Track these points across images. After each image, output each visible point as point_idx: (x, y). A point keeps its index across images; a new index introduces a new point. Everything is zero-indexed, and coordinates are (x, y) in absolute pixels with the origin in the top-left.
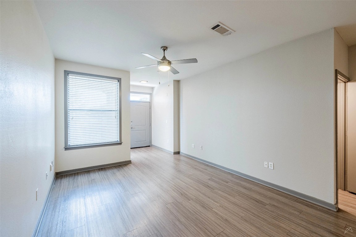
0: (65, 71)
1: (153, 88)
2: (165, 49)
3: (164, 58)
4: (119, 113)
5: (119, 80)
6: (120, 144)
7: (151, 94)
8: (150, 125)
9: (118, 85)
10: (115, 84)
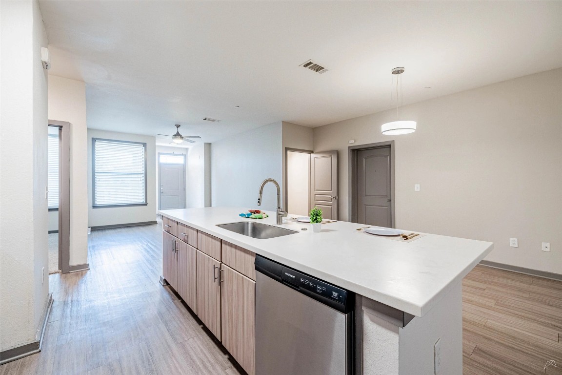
0: (92, 138)
1: (187, 149)
2: (178, 126)
3: (178, 134)
4: (144, 176)
5: (145, 145)
6: (146, 204)
7: (185, 156)
8: (184, 190)
9: (144, 149)
10: (141, 149)
